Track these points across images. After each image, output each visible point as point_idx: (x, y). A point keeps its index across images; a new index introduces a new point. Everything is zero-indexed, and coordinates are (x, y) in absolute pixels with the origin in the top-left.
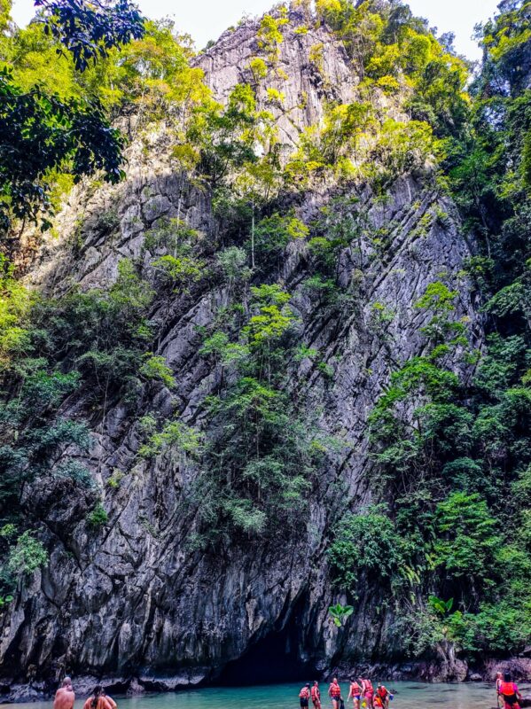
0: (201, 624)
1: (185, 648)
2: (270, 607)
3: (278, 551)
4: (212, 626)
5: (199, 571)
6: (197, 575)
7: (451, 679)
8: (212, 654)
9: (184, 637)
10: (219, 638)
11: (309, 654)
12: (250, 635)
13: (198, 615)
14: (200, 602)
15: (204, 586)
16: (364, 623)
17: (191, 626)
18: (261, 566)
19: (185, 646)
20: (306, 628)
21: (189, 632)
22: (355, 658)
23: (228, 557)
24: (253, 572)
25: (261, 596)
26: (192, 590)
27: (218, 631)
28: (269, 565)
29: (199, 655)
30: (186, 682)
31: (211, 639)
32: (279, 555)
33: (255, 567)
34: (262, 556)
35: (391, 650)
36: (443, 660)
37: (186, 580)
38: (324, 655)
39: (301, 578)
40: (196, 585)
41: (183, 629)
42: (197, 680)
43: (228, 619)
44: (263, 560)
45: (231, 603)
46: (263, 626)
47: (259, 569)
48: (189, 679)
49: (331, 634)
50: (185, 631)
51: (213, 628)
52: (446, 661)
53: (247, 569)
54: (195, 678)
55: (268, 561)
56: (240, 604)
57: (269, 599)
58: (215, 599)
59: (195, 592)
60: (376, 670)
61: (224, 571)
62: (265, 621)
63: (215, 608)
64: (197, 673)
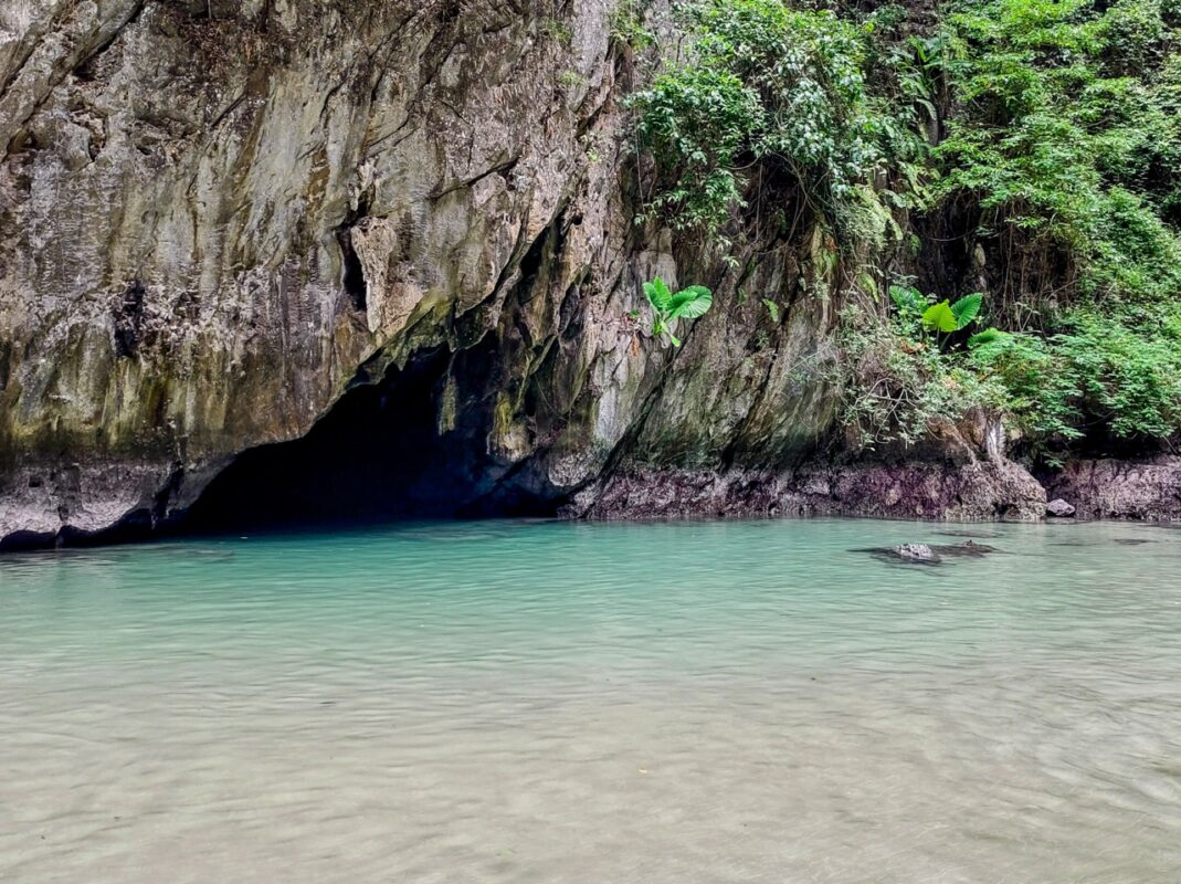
0: (137, 292)
1: (52, 385)
2: (454, 255)
3: (495, 48)
4: (189, 306)
5: (128, 67)
6: (116, 80)
7: (1004, 510)
8: (180, 418)
9: (51, 339)
10: (224, 356)
11: (531, 436)
12: (367, 352)
13: (119, 253)
14: (136, 202)
15: (152, 133)
16: (723, 348)
17: (86, 297)
18: (421, 95)
19: (55, 376)
20: (538, 350)
21: (76, 319)
22: (676, 451)
23: (277, 28)
24: (389, 113)
25: (416, 210)
26: (96, 144)
27: (218, 327)
28: (461, 91)
29: (125, 415)
30: (51, 524)
31: (187, 356)
32: (496, 63)
33: (395, 92)
34: (428, 54)
35: (784, 432)
36: (968, 461)
37: (61, 94)
38: (586, 438)
39: (561, 166)
40: (117, 122)
41: (50, 304)
42: (103, 513)
43: (265, 287)
44: (430, 74)
45: (278, 226)
46: (417, 323)
47: (410, 107)
48: (63, 511)
49: (622, 374)
50: (63, 314)
51: (195, 316)
52: (976, 465)
53: (364, 92)
54: (93, 507)
55: (450, 74)
56: (320, 232)
57: (450, 220)
58: (208, 197)
59: (115, 150)
60: (734, 489)
61: (257, 87)
62: (426, 307)
63: (207, 236)
64: (103, 488)
